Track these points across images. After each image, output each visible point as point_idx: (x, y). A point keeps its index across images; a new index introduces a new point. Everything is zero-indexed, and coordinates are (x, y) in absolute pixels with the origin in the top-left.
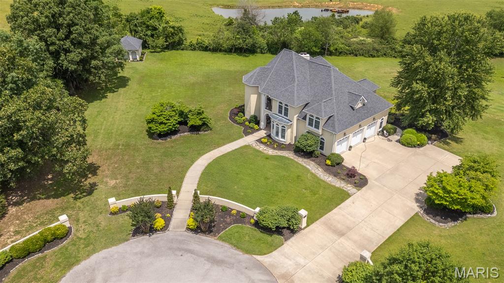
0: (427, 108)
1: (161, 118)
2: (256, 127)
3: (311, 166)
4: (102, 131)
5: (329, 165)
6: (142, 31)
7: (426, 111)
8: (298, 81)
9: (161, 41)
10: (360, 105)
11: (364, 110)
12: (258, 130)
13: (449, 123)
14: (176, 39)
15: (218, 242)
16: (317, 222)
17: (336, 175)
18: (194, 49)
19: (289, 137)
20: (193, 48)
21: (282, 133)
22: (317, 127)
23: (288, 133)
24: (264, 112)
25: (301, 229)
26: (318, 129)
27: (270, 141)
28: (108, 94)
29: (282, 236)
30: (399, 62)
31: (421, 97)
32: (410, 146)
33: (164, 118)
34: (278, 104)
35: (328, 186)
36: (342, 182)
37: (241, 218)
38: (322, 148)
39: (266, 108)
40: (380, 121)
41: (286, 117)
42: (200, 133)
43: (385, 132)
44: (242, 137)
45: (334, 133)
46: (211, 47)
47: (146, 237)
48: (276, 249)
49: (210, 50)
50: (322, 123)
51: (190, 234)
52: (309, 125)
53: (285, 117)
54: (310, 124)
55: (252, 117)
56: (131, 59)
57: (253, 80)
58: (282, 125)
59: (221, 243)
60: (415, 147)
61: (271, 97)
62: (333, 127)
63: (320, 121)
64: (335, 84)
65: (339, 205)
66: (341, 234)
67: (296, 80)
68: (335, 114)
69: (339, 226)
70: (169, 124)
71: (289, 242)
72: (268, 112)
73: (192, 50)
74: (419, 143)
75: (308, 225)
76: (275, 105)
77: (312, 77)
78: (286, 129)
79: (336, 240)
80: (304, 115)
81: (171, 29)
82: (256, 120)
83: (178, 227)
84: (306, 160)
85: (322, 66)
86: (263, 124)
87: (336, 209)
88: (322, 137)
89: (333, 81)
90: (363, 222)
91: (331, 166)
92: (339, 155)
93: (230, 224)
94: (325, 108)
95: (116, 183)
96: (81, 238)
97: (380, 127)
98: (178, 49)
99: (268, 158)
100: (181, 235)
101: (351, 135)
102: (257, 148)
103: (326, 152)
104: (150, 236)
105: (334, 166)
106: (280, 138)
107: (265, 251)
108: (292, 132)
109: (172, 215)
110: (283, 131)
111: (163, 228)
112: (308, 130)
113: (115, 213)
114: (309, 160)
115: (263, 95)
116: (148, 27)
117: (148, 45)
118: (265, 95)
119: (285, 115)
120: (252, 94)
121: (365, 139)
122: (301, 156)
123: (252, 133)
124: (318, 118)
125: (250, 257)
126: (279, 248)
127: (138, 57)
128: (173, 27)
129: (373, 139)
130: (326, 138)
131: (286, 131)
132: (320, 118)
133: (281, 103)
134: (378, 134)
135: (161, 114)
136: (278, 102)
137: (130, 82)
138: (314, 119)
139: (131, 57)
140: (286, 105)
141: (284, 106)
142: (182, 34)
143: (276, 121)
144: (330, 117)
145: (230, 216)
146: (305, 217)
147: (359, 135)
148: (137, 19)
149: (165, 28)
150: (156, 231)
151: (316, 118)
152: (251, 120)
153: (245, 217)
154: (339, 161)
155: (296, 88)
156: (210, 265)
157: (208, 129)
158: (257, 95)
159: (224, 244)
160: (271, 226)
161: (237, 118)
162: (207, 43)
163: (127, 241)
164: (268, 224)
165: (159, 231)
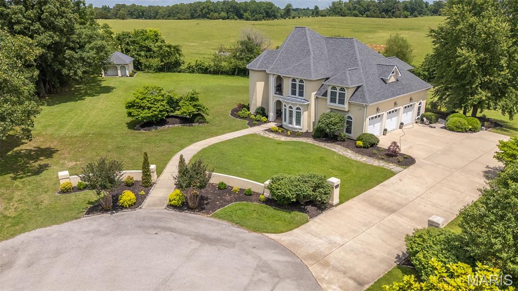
0: (478, 81)
1: (145, 101)
2: (264, 119)
3: (338, 149)
4: (70, 123)
5: (360, 147)
6: (135, 50)
7: (477, 86)
8: (314, 54)
9: (156, 62)
10: (393, 79)
11: (398, 86)
12: (265, 122)
14: (173, 59)
15: (212, 219)
16: (354, 199)
17: (371, 155)
18: (193, 72)
19: (307, 122)
20: (191, 70)
21: (297, 117)
22: (342, 102)
23: (305, 116)
24: (273, 98)
25: (332, 206)
26: (344, 104)
27: (282, 130)
28: (87, 98)
29: (306, 213)
30: (433, 42)
31: (469, 66)
32: (460, 130)
33: (148, 101)
34: (290, 82)
35: (365, 165)
36: (381, 161)
37: (247, 195)
38: (349, 130)
39: (276, 94)
40: (417, 105)
41: (301, 98)
42: (193, 124)
43: (425, 119)
44: (247, 128)
45: (364, 104)
46: (212, 70)
47: (108, 215)
48: (298, 227)
49: (210, 73)
50: (348, 94)
51: (172, 211)
52: (331, 102)
53: (299, 97)
54: (333, 100)
55: (258, 109)
56: (120, 74)
57: (259, 63)
58: (296, 107)
59: (217, 220)
60: (466, 131)
61: (281, 75)
62: (363, 97)
63: (346, 92)
64: (360, 55)
65: (382, 182)
66: (391, 211)
67: (312, 53)
68: (365, 85)
69: (386, 203)
70: (154, 109)
71: (316, 219)
72: (279, 98)
73: (190, 72)
74: (470, 127)
75: (341, 202)
76: (287, 86)
77: (331, 52)
78: (302, 111)
79: (385, 217)
80: (323, 91)
81: (167, 48)
82: (262, 112)
83: (155, 205)
84: (329, 144)
85: (343, 40)
86: (272, 114)
87: (378, 186)
88: (349, 115)
89: (357, 52)
90: (419, 198)
91: (364, 147)
92: (372, 135)
93: (229, 202)
94: (351, 77)
95: (76, 165)
96: (9, 217)
97: (418, 115)
98: (174, 72)
99: (279, 143)
100: (159, 213)
101: (384, 112)
102: (266, 136)
103: (354, 135)
104: (112, 214)
105: (368, 148)
106: (294, 126)
107: (283, 229)
108: (309, 116)
109: (147, 193)
110: (299, 115)
111: (132, 205)
112: (331, 109)
113: (66, 191)
114: (333, 144)
115: (272, 76)
116: (141, 47)
117: (141, 66)
118: (274, 75)
119: (299, 96)
120: (258, 81)
121: (402, 124)
122: (323, 141)
123: (259, 125)
124: (342, 89)
125: (260, 235)
126: (303, 226)
127: (127, 72)
128: (169, 47)
129: (411, 126)
130: (354, 114)
131: (302, 114)
132: (345, 89)
133: (294, 80)
134: (416, 122)
135: (145, 98)
136: (291, 80)
137: (114, 90)
138: (338, 91)
139: (119, 72)
140: (301, 81)
141: (298, 83)
142: (180, 54)
143: (288, 103)
144: (358, 87)
145: (230, 194)
146: (337, 187)
147: (394, 119)
148: (130, 37)
149: (160, 47)
150: (122, 209)
151: (340, 90)
152: (257, 113)
153: (251, 195)
154: (373, 141)
155: (312, 61)
156: (198, 244)
157: (203, 120)
158: (264, 83)
159: (221, 221)
160: (289, 195)
161: (240, 112)
162: (206, 64)
163: (77, 218)
164: (285, 192)
165: (126, 208)
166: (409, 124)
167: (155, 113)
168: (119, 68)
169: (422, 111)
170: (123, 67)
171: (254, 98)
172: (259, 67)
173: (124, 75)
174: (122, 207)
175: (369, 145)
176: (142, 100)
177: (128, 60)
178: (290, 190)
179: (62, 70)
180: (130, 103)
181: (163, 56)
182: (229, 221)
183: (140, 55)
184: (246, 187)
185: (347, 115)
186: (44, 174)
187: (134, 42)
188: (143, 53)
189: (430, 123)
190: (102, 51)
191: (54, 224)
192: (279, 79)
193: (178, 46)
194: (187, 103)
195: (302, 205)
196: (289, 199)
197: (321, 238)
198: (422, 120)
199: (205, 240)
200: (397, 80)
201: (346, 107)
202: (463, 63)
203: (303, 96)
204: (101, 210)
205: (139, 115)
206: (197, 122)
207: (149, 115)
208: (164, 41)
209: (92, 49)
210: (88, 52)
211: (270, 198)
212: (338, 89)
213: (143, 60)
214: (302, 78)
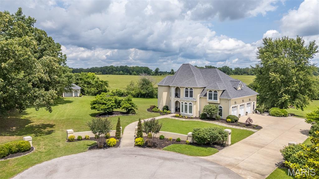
0: (282, 90)
2: (168, 111)
3: (217, 123)
5: (230, 122)
6: (82, 83)
7: (282, 93)
9: (93, 90)
10: (239, 88)
11: (243, 92)
12: (169, 113)
13: (299, 101)
14: (103, 89)
15: (164, 151)
16: (238, 142)
17: (237, 125)
19: (196, 110)
21: (190, 109)
22: (216, 98)
23: (194, 108)
24: (173, 99)
25: (228, 145)
26: (217, 100)
27: (181, 116)
29: (215, 148)
32: (278, 116)
34: (184, 90)
36: (244, 128)
37: (178, 141)
38: (220, 114)
39: (175, 97)
40: (252, 104)
42: (129, 115)
43: (257, 111)
44: (160, 116)
45: (229, 99)
47: (102, 150)
48: (214, 154)
50: (219, 94)
51: (139, 148)
52: (209, 99)
54: (210, 98)
55: (164, 107)
56: (74, 96)
57: (164, 82)
58: (189, 103)
59: (167, 151)
60: (282, 116)
61: (179, 87)
62: (228, 96)
63: (218, 93)
65: (249, 136)
66: (262, 147)
67: (195, 75)
68: (227, 89)
69: (256, 144)
70: (108, 104)
71: (222, 151)
72: (177, 99)
74: (283, 114)
75: (232, 144)
76: (182, 93)
77: (204, 76)
78: (192, 105)
79: (259, 149)
80: (204, 94)
81: (100, 83)
82: (167, 108)
83: (127, 146)
84: (211, 121)
86: (173, 109)
88: (220, 105)
89: (219, 75)
90: (273, 142)
91: (232, 122)
92: (234, 116)
93: (169, 144)
94: (219, 85)
96: (43, 152)
97: (253, 109)
99: (182, 122)
100: (132, 149)
101: (238, 105)
102: (173, 119)
103: (224, 116)
104: (104, 149)
105: (234, 122)
106: (188, 113)
108: (197, 108)
109: (120, 141)
110: (191, 107)
111: (114, 146)
112: (209, 103)
113: (71, 140)
114: (213, 121)
115: (173, 88)
116: (85, 82)
117: (84, 92)
118: (174, 87)
119: (190, 97)
120: (164, 92)
121: (247, 113)
122: (207, 120)
123: (167, 115)
124: (215, 92)
125: (195, 157)
126: (216, 153)
127: (78, 94)
128: (102, 81)
129: (251, 114)
130: (223, 105)
131: (192, 106)
132: (217, 91)
133: (187, 89)
134: (253, 113)
135: (103, 99)
136: (185, 88)
137: (73, 102)
138: (213, 93)
139: (73, 94)
140: (191, 89)
141: (189, 90)
142: (107, 86)
143: (184, 101)
144: (224, 91)
145: (168, 141)
146: (230, 134)
147: (243, 109)
148: (79, 76)
149: (96, 82)
150: (109, 147)
151: (214, 92)
152: (164, 109)
153: (179, 141)
154: (236, 119)
155: (196, 79)
156: (163, 161)
157: (134, 113)
158: (167, 92)
159: (169, 152)
160: (206, 136)
161: (154, 109)
162: (122, 92)
163: (85, 152)
164: (204, 135)
165: (112, 147)
166: (250, 114)
167: (109, 106)
168: (73, 91)
169: (255, 108)
170: (76, 91)
171: (161, 101)
172: (165, 84)
173: (76, 96)
174: (109, 146)
175: (234, 121)
176: (101, 99)
177: (78, 88)
178: (206, 134)
179: (49, 87)
180: (95, 101)
181: (98, 87)
182: (174, 152)
183: (84, 86)
184: (176, 138)
185: (219, 106)
186: (53, 134)
187: (81, 79)
188: (86, 85)
189: (261, 113)
190: (70, 79)
191: (73, 154)
192: (177, 89)
193: (107, 81)
194: (126, 102)
195: (211, 145)
196: (206, 139)
197: (229, 158)
198: (256, 112)
199: (165, 159)
200: (242, 89)
201: (218, 101)
202: (273, 80)
203: (192, 97)
204: (97, 148)
205: (99, 108)
206: (131, 113)
207: (106, 108)
208: (99, 78)
209: (66, 76)
210: (63, 78)
211: (192, 142)
212: (213, 91)
213: (86, 89)
214: (192, 87)
